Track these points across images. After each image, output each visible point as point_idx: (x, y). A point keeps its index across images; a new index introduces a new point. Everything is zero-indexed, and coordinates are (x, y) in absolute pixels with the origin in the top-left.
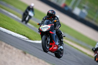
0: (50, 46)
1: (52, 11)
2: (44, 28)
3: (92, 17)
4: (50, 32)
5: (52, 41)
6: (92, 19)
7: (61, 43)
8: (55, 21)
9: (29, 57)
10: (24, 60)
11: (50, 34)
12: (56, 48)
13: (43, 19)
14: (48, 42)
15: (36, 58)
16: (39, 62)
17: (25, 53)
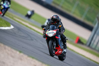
0: (56, 50)
2: (50, 33)
3: (58, 3)
4: (57, 37)
6: (58, 5)
7: (65, 47)
8: (60, 26)
12: (61, 52)
14: (54, 46)
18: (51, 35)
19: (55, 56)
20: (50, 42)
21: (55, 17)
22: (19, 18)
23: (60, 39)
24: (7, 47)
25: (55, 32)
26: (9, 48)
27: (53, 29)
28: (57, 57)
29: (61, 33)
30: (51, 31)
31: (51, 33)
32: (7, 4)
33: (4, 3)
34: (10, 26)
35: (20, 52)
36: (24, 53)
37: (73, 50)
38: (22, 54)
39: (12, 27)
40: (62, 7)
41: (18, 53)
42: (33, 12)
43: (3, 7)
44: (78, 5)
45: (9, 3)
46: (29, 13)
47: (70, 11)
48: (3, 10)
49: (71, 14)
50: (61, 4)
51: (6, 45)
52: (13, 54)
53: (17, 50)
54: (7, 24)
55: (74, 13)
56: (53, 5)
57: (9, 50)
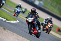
0: (34, 31)
1: (34, 9)
5: (34, 28)
6: (46, 8)
8: (36, 15)
9: (7, 32)
10: (4, 34)
11: (33, 23)
12: (37, 32)
13: (29, 14)
14: (32, 28)
15: (12, 32)
16: (13, 35)
17: (5, 29)
18: (30, 21)
19: (33, 35)
20: (30, 25)
21: (33, 10)
22: (22, 16)
23: (36, 24)
24: (14, 34)
25: (33, 19)
26: (16, 35)
27: (32, 17)
28: (35, 35)
29: (37, 20)
30: (30, 18)
31: (30, 20)
32: (19, 9)
33: (17, 9)
34: (16, 21)
35: (23, 37)
36: (25, 38)
37: (55, 36)
38: (24, 38)
39: (18, 21)
40: (49, 9)
41: (21, 37)
42: (26, 10)
43: (16, 11)
44: (58, 8)
45: (20, 9)
46: (24, 10)
47: (54, 12)
48: (17, 13)
49: (54, 13)
50: (48, 7)
51: (14, 32)
52: (18, 38)
53: (21, 36)
54: (14, 19)
55: (56, 13)
56: (43, 7)
57: (16, 36)
